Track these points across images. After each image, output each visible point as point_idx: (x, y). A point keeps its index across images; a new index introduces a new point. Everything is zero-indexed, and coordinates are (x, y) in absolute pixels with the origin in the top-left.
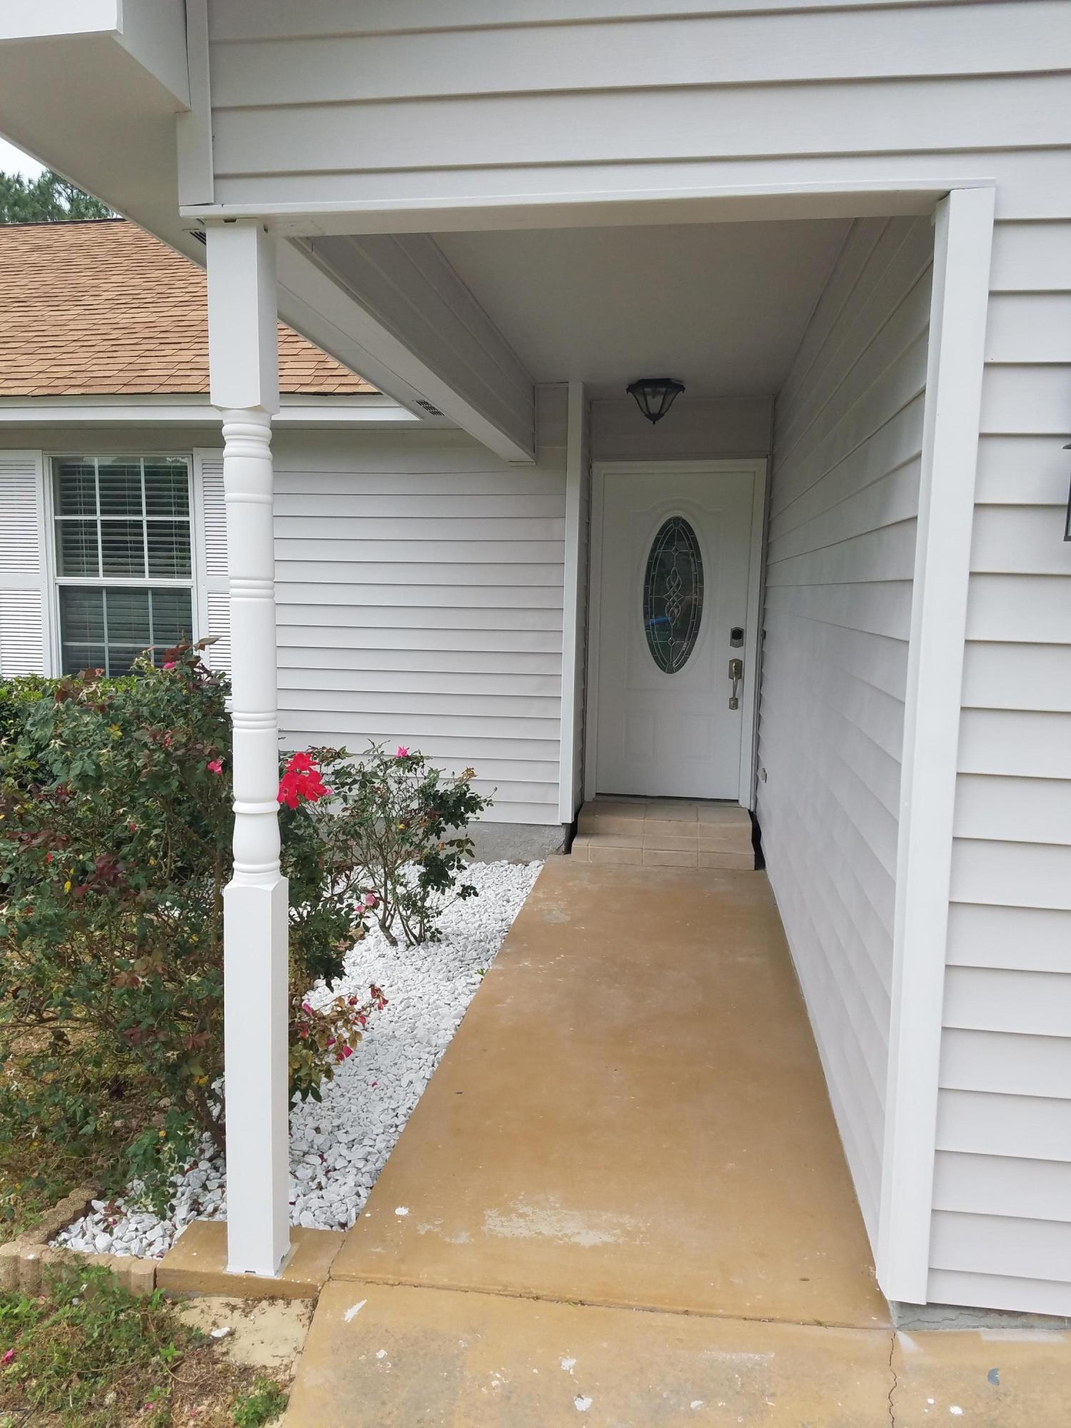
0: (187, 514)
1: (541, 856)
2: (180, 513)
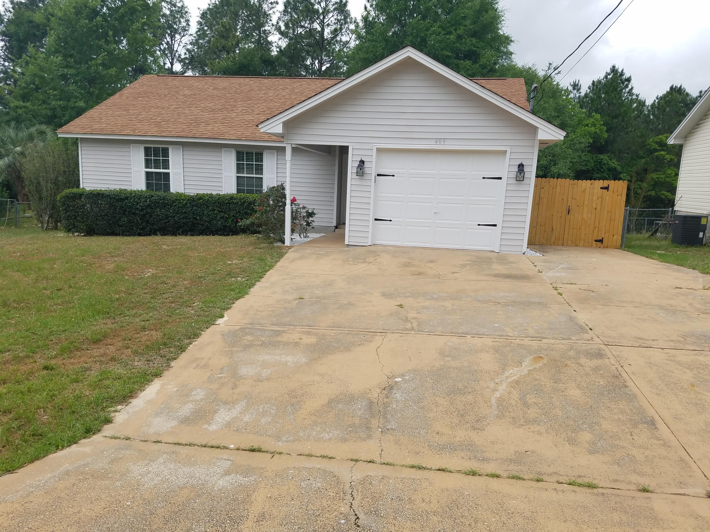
0: (263, 162)
2: (261, 162)
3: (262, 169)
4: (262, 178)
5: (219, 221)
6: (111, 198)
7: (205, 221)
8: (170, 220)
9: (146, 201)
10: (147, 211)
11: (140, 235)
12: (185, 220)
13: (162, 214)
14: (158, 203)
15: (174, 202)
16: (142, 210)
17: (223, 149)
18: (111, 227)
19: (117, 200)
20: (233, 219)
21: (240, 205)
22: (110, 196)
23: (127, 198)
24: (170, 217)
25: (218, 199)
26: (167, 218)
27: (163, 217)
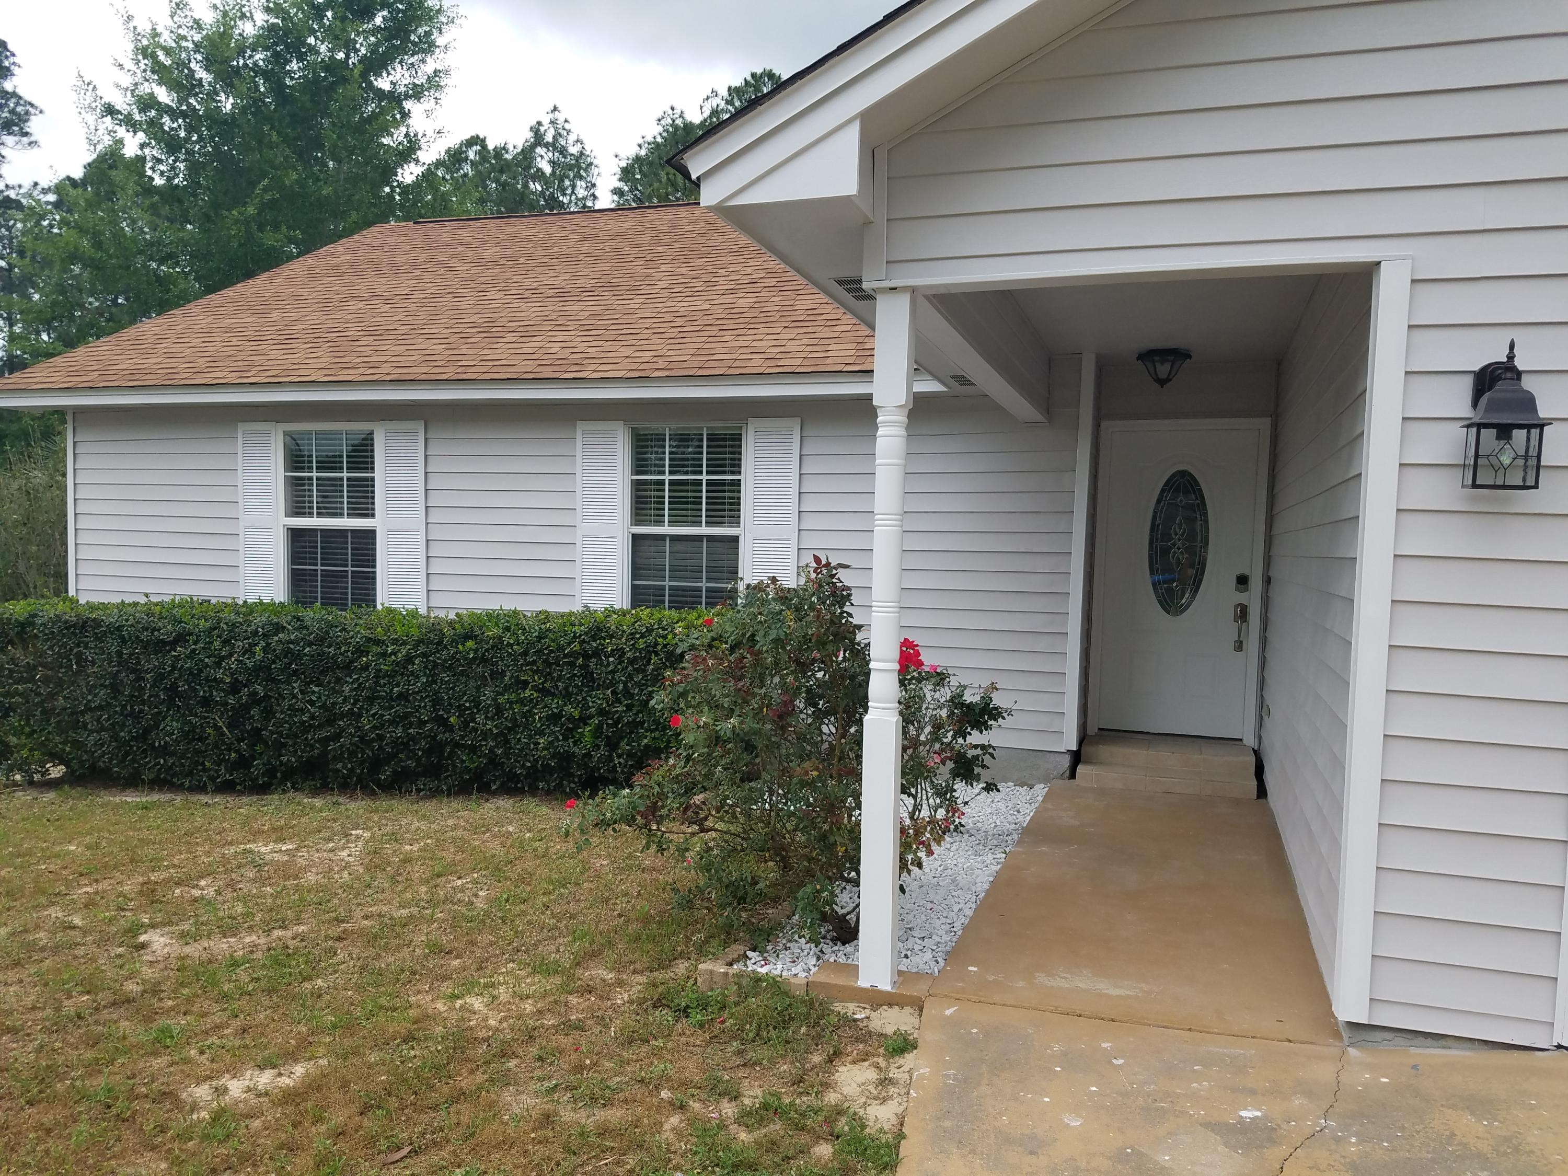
0: (740, 473)
1: (1045, 780)
2: (732, 473)
3: (736, 503)
4: (735, 539)
5: (542, 733)
6: (123, 640)
7: (485, 735)
8: (343, 730)
9: (249, 651)
10: (254, 694)
11: (227, 788)
12: (399, 731)
13: (312, 703)
14: (299, 656)
15: (360, 651)
16: (235, 688)
17: (581, 427)
18: (127, 754)
19: (145, 645)
20: (599, 727)
21: (632, 662)
22: (119, 628)
23: (181, 638)
24: (342, 716)
25: (539, 638)
26: (331, 722)
27: (313, 717)
